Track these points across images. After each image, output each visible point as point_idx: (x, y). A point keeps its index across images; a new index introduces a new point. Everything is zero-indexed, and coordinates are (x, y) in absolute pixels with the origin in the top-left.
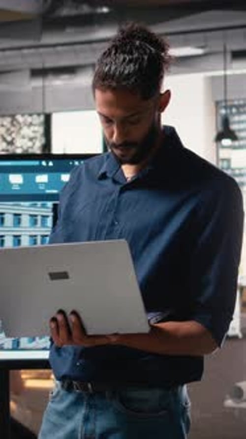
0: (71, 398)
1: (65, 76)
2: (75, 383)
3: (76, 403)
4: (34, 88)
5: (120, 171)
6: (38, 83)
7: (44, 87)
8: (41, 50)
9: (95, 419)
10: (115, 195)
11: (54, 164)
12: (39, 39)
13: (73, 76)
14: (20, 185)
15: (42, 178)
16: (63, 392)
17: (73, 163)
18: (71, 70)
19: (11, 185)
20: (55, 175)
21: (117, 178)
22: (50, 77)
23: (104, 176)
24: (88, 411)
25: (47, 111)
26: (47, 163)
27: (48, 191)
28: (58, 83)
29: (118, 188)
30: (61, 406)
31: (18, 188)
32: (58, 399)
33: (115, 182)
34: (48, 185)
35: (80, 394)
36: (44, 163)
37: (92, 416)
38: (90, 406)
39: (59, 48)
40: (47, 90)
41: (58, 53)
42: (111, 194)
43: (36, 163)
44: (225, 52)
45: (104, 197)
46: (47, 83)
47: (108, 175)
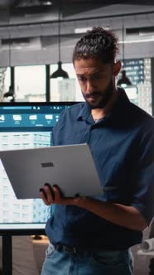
0: (61, 256)
1: (23, 44)
2: (64, 247)
3: (65, 259)
4: (4, 51)
5: (91, 116)
6: (6, 48)
7: (10, 51)
8: (10, 28)
9: (78, 269)
10: (87, 131)
11: (40, 108)
12: (9, 21)
13: (27, 44)
14: (20, 121)
15: (33, 117)
16: (56, 252)
17: (53, 108)
18: (26, 40)
19: (14, 121)
20: (41, 115)
21: (88, 121)
22: (14, 44)
23: (80, 119)
24: (72, 264)
25: (12, 65)
26: (37, 108)
27: (37, 125)
28: (19, 48)
29: (90, 127)
30: (55, 261)
31: (19, 123)
32: (52, 256)
33: (88, 123)
34: (37, 121)
35: (67, 254)
36: (34, 108)
37: (76, 267)
38: (74, 262)
39: (20, 27)
40: (12, 52)
41: (19, 30)
42: (85, 130)
43: (30, 108)
44: (123, 29)
45: (81, 132)
46: (12, 48)
47: (83, 118)
